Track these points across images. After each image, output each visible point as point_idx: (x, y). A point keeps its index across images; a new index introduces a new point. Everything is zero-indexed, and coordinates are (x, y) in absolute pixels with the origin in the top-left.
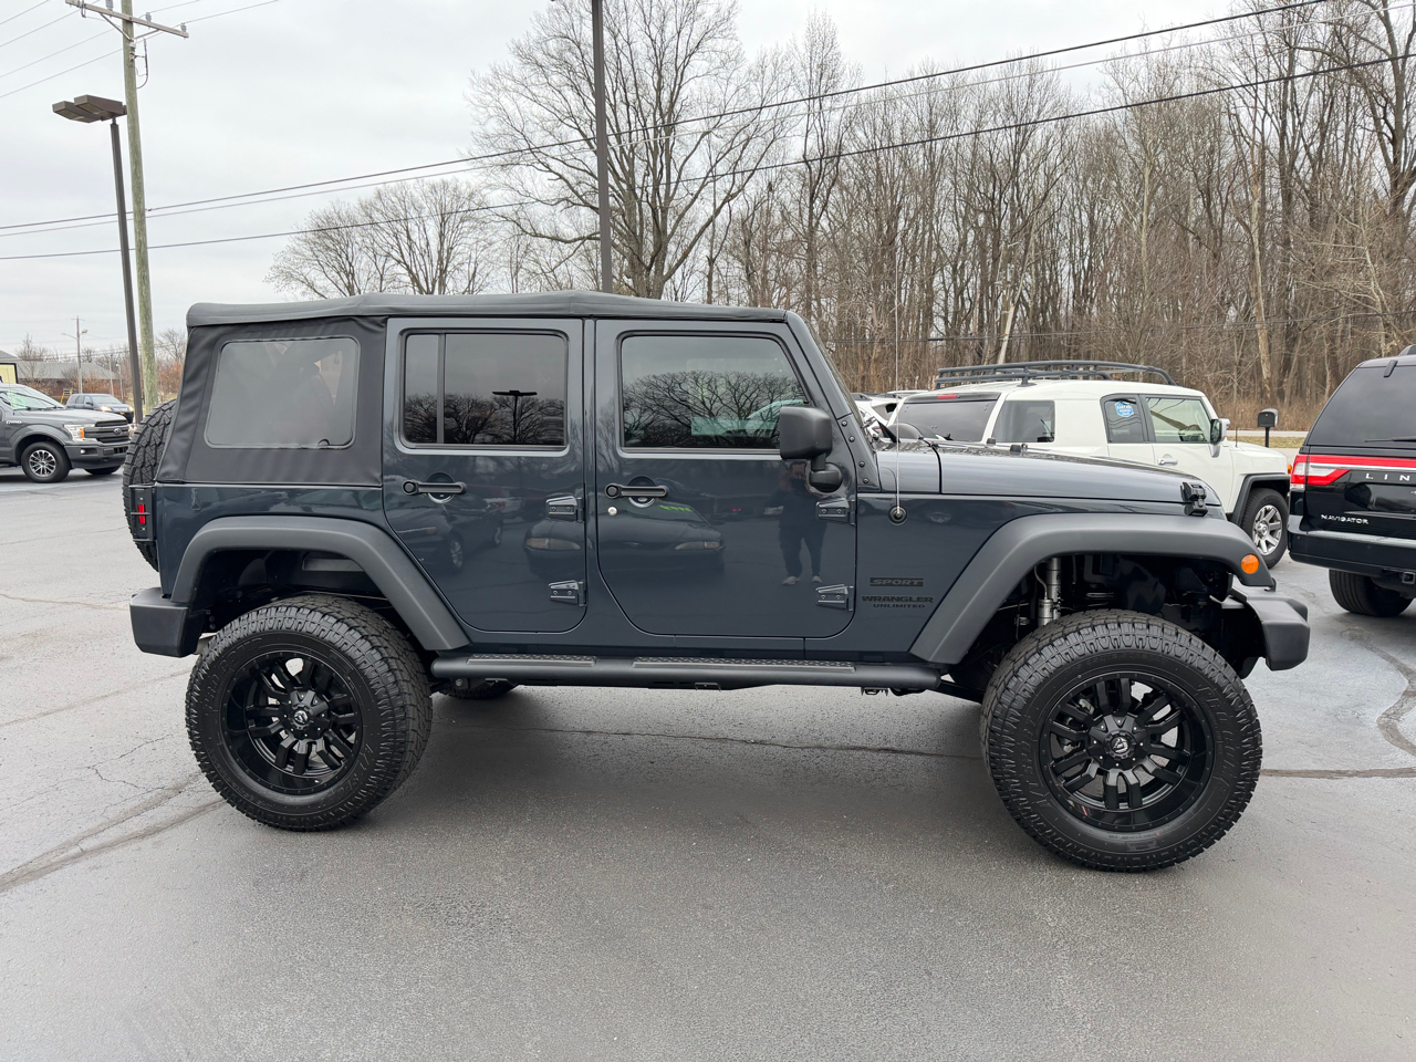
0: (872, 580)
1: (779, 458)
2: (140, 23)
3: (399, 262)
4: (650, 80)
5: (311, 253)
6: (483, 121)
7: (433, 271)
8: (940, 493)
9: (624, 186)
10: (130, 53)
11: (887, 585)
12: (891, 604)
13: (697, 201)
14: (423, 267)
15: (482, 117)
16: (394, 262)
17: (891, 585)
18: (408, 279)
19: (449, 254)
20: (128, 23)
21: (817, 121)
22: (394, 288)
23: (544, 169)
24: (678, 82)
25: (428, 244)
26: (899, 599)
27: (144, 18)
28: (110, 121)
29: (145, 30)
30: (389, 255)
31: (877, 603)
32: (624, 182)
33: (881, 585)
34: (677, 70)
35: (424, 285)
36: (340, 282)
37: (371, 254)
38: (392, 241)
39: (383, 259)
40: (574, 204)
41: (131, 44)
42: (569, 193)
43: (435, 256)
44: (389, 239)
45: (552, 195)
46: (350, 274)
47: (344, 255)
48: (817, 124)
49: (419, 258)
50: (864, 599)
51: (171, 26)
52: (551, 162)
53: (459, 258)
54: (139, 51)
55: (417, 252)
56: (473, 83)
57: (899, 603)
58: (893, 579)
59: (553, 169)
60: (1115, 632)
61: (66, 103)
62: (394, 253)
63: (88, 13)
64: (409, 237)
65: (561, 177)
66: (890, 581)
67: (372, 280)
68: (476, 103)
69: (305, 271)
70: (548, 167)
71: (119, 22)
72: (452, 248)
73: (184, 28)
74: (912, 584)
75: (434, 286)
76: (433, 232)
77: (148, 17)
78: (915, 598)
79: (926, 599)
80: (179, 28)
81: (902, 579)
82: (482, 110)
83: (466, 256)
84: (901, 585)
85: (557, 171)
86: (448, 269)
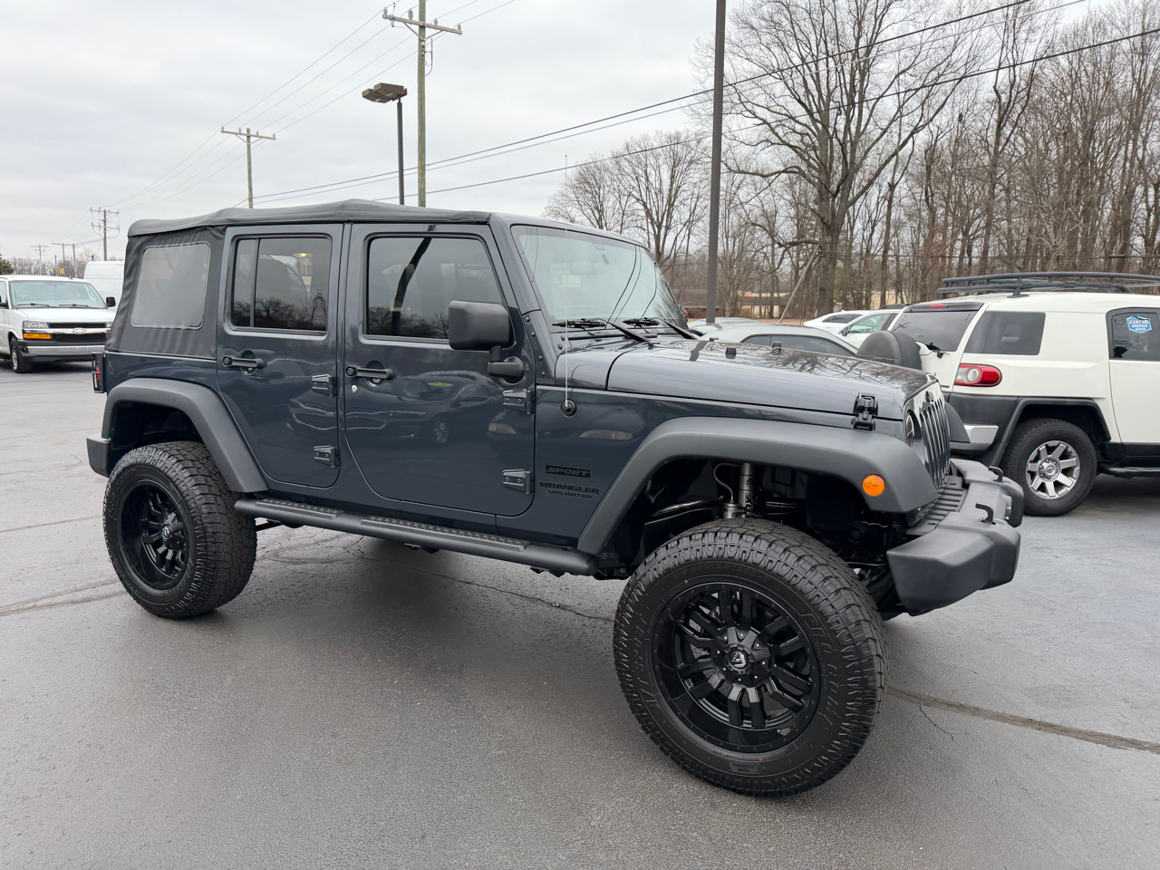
0: (548, 467)
1: (448, 347)
2: (430, 27)
3: (638, 200)
4: (849, 30)
5: (574, 196)
6: (702, 80)
7: (664, 205)
8: (606, 390)
9: (820, 126)
10: (422, 49)
11: (559, 473)
12: (564, 491)
13: (886, 134)
14: (656, 204)
15: (702, 76)
16: (634, 200)
17: (563, 473)
18: (643, 214)
19: (677, 191)
20: (422, 28)
21: (1010, 54)
22: (632, 221)
23: (751, 115)
24: (876, 30)
25: (661, 184)
26: (570, 488)
27: (433, 23)
28: (397, 101)
29: (433, 31)
30: (630, 194)
31: (552, 489)
32: (819, 122)
33: (555, 473)
34: (876, 19)
35: (655, 217)
36: (593, 217)
37: (617, 194)
38: (634, 184)
39: (626, 197)
40: (772, 144)
41: (423, 43)
42: (769, 134)
43: (666, 193)
44: (632, 183)
45: (754, 139)
46: (601, 211)
47: (597, 197)
48: (1010, 56)
49: (654, 196)
50: (541, 484)
51: (451, 27)
52: (759, 111)
53: (684, 195)
54: (428, 48)
55: (653, 191)
56: (698, 49)
57: (571, 492)
58: (565, 469)
59: (758, 115)
60: (723, 542)
61: (370, 90)
62: (634, 193)
63: (396, 23)
64: (647, 180)
65: (765, 122)
66: (562, 470)
67: (616, 216)
68: (699, 65)
69: (569, 209)
70: (754, 114)
71: (416, 28)
72: (679, 187)
73: (459, 27)
74: (581, 475)
75: (662, 219)
76: (666, 176)
77: (436, 22)
78: (583, 488)
79: (593, 490)
80: (456, 28)
81: (572, 469)
82: (703, 70)
83: (689, 193)
84: (571, 475)
85: (762, 117)
86: (676, 204)
